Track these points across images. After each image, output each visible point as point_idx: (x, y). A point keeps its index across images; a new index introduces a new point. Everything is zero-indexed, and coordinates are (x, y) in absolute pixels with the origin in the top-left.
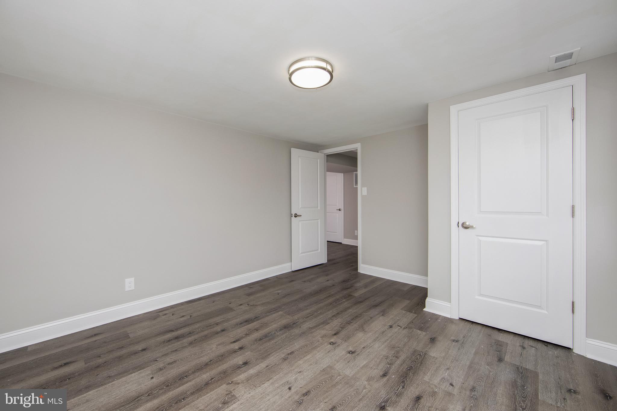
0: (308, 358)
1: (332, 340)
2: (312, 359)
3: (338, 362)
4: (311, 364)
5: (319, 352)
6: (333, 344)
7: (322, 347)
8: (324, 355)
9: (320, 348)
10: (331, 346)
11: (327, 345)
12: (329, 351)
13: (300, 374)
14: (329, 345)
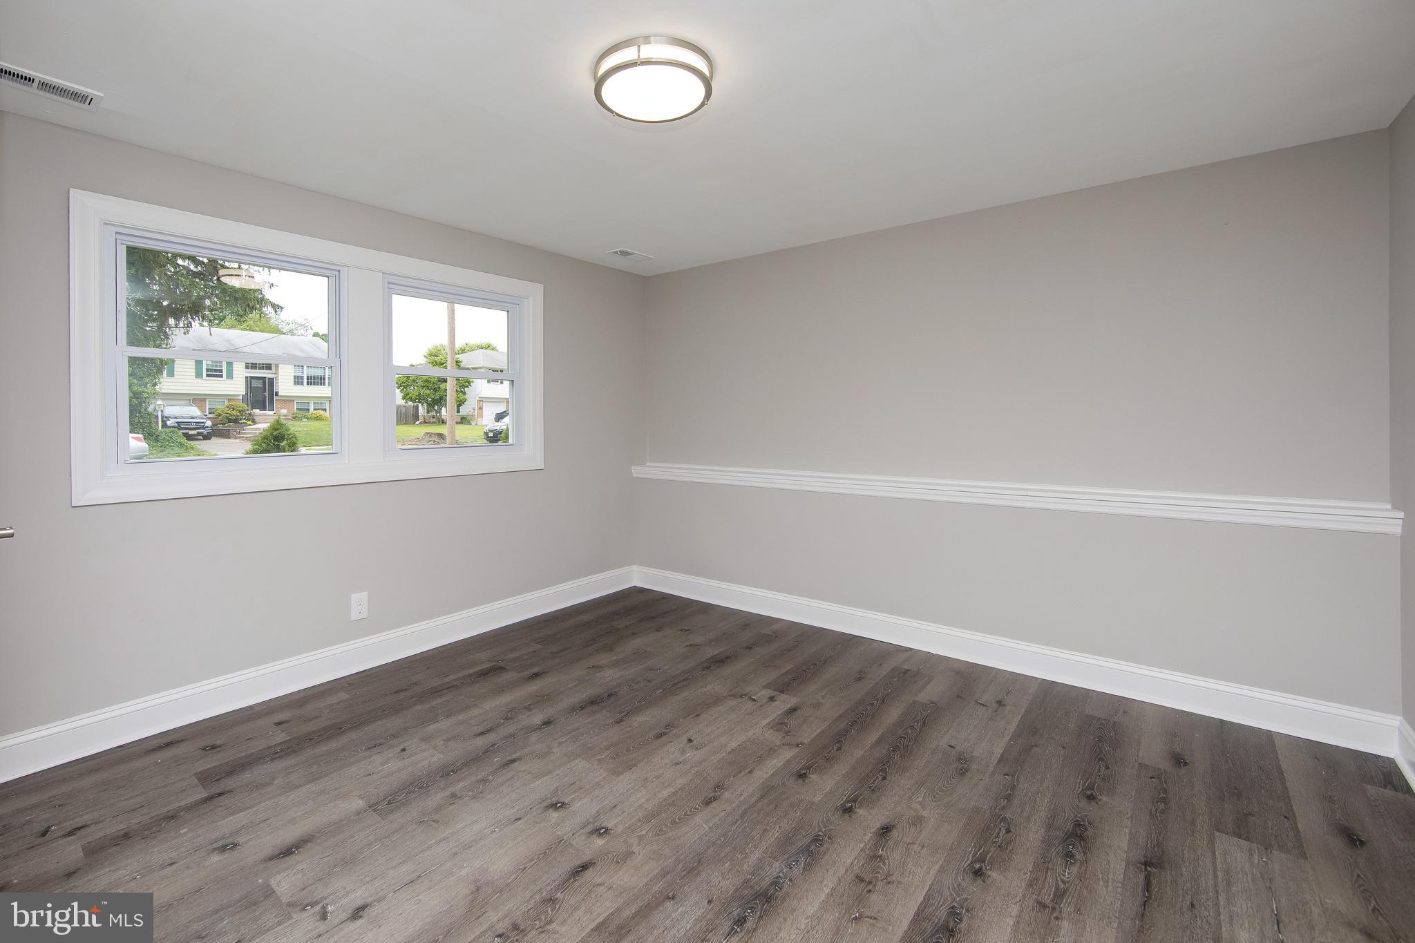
0: (666, 792)
1: (600, 842)
2: (657, 790)
3: (597, 784)
4: (657, 777)
5: (641, 806)
6: (600, 829)
7: (631, 819)
8: (628, 798)
9: (637, 817)
10: (604, 825)
11: (616, 825)
12: (614, 810)
13: (677, 761)
14: (610, 826)
